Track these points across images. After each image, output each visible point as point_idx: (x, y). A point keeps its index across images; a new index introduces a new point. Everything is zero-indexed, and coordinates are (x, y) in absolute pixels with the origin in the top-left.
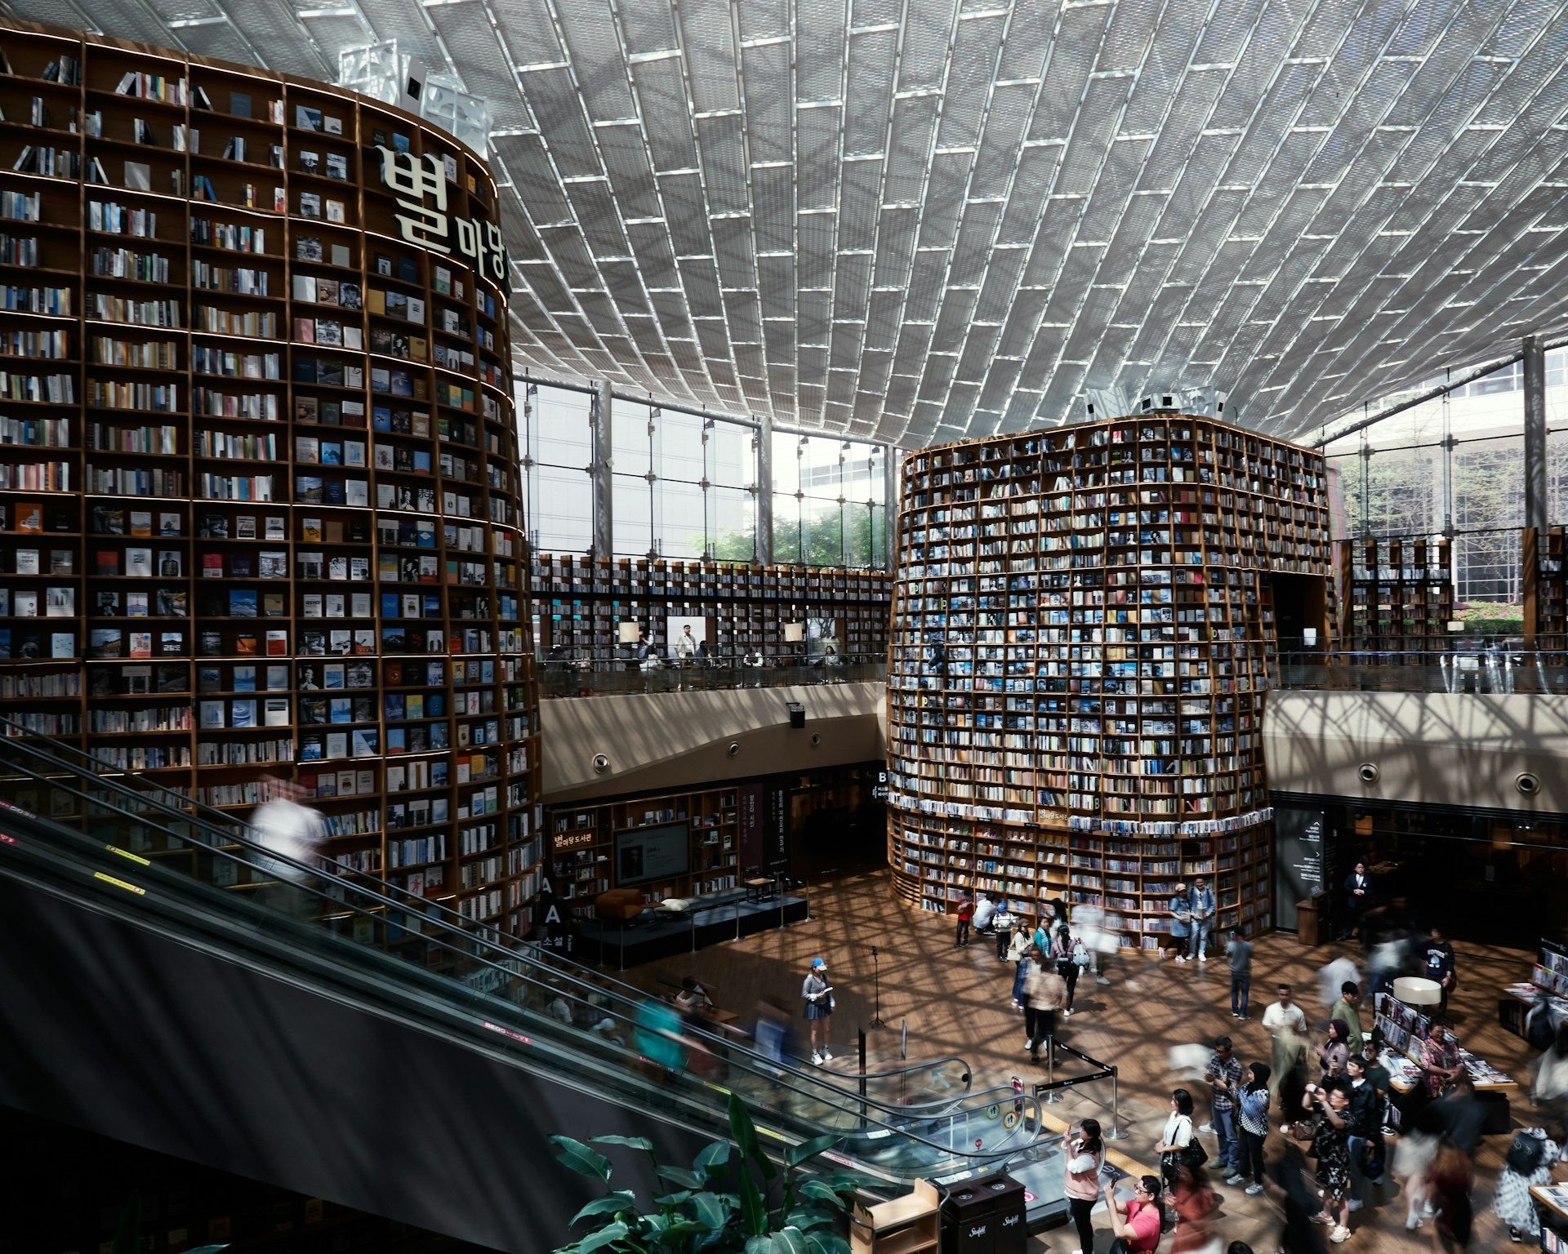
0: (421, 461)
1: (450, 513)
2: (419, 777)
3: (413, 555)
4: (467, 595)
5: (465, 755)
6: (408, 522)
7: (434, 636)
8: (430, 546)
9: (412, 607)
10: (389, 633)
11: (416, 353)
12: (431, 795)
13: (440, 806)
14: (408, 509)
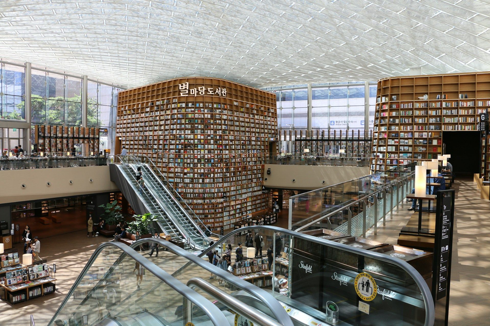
0: (183, 126)
1: (186, 133)
2: (179, 170)
3: (180, 140)
4: (189, 145)
5: (186, 168)
6: (180, 135)
7: (182, 151)
8: (183, 138)
9: (180, 147)
10: (176, 150)
11: (183, 111)
12: (181, 173)
13: (182, 175)
14: (180, 133)
